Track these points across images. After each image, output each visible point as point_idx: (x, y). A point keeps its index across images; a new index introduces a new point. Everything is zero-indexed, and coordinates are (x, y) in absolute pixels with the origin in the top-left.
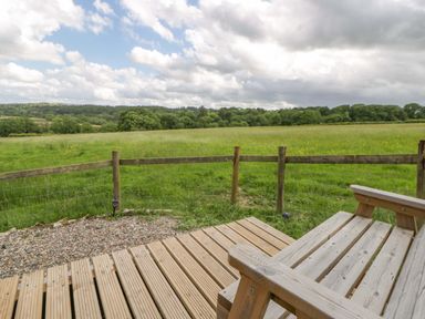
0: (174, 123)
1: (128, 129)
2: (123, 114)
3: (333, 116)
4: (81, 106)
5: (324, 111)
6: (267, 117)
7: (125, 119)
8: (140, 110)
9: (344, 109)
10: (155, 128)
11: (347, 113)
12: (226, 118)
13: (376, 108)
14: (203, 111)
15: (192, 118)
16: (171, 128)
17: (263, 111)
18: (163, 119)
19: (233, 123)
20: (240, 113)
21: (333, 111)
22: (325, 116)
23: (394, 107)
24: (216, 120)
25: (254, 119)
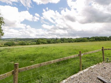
0: (50, 42)
1: (39, 44)
2: (38, 40)
3: (91, 39)
4: (25, 38)
5: (88, 38)
6: (73, 40)
7: (38, 41)
8: (42, 39)
9: (93, 38)
10: (46, 43)
11: (94, 39)
12: (63, 40)
13: (102, 37)
14: (57, 39)
15: (54, 41)
16: (49, 43)
17: (72, 39)
18: (47, 41)
19: (65, 42)
20: (66, 39)
21: (91, 38)
22: (88, 40)
23: (106, 37)
24: (60, 41)
25: (70, 41)
